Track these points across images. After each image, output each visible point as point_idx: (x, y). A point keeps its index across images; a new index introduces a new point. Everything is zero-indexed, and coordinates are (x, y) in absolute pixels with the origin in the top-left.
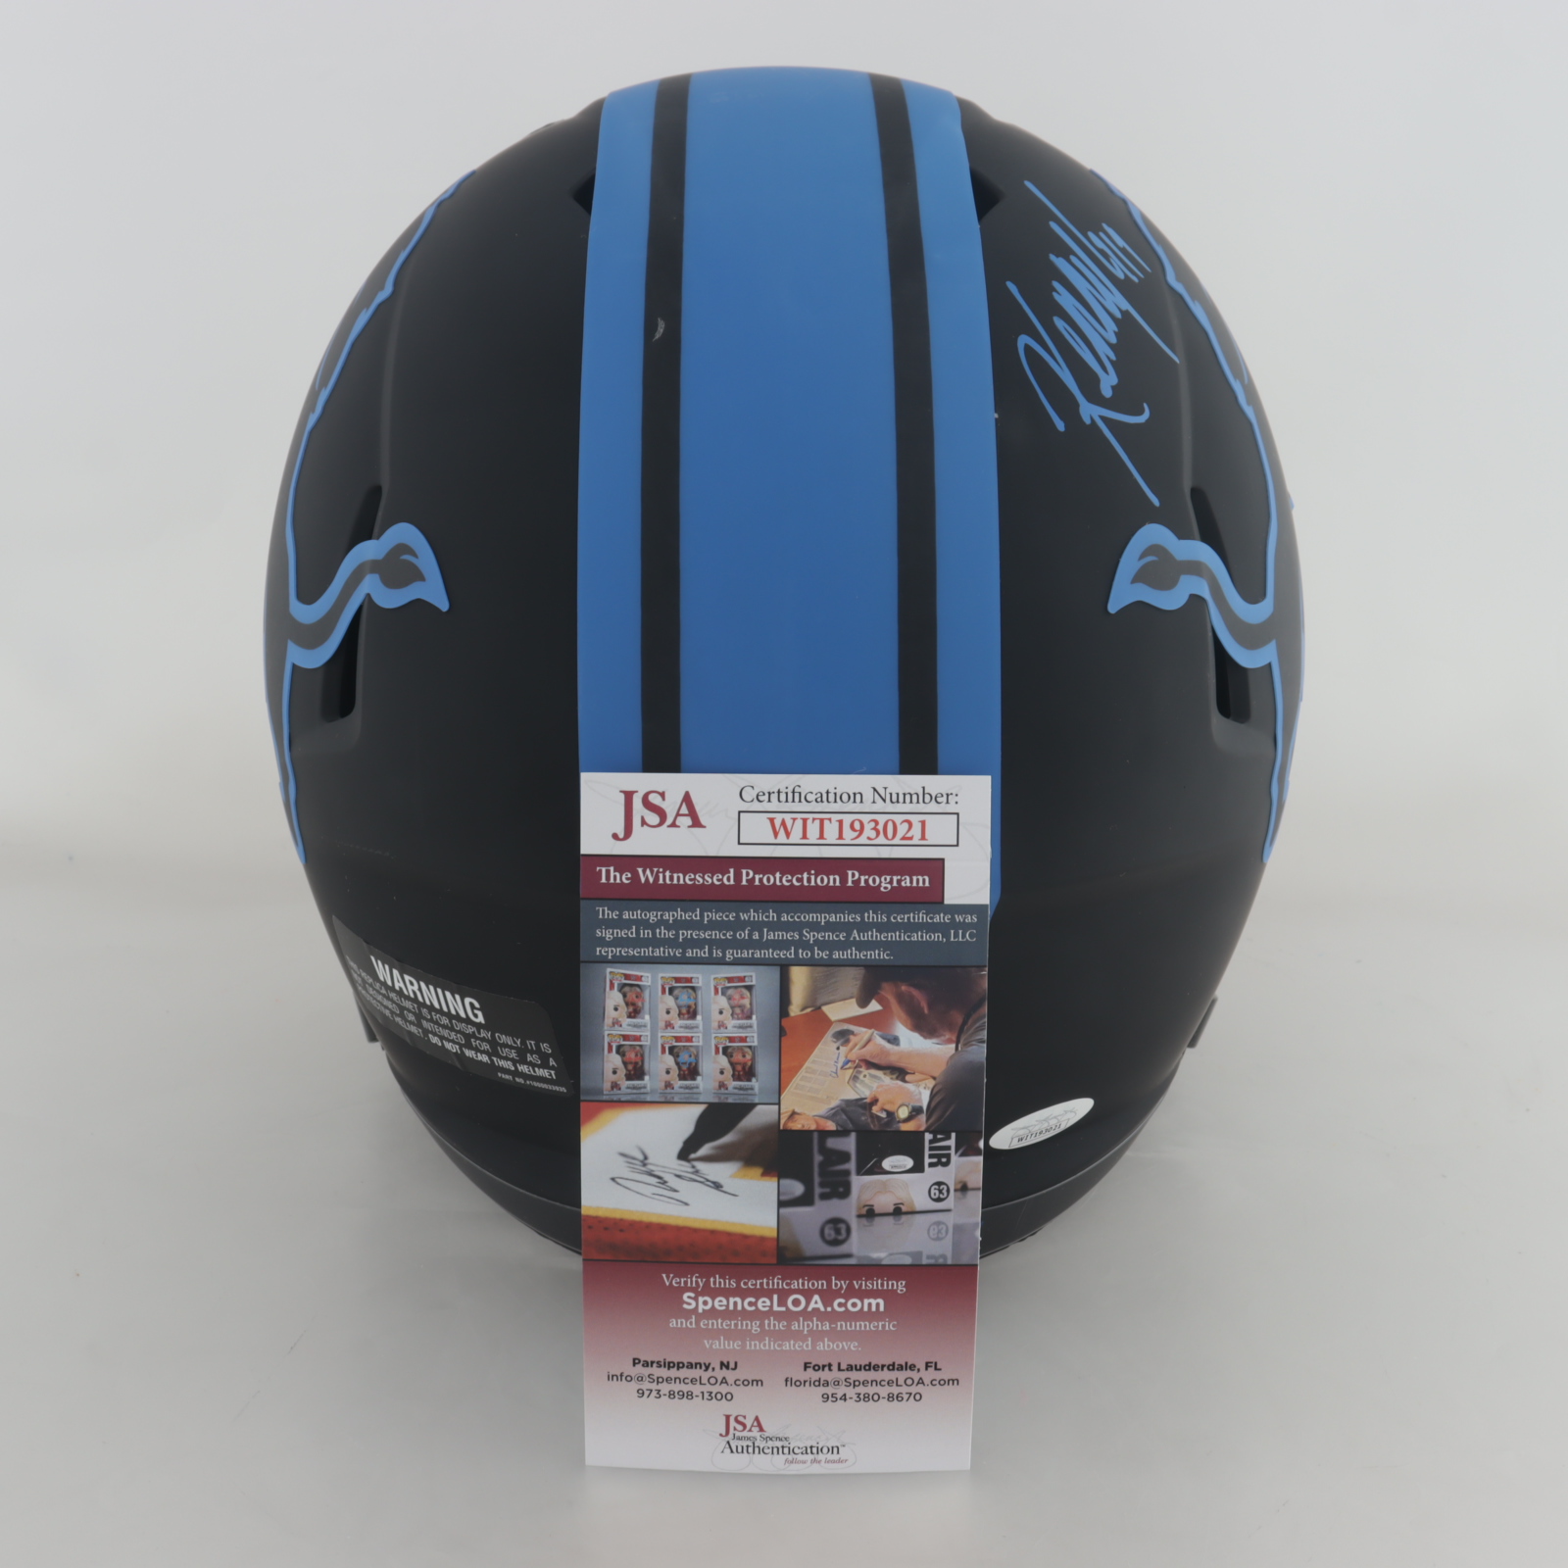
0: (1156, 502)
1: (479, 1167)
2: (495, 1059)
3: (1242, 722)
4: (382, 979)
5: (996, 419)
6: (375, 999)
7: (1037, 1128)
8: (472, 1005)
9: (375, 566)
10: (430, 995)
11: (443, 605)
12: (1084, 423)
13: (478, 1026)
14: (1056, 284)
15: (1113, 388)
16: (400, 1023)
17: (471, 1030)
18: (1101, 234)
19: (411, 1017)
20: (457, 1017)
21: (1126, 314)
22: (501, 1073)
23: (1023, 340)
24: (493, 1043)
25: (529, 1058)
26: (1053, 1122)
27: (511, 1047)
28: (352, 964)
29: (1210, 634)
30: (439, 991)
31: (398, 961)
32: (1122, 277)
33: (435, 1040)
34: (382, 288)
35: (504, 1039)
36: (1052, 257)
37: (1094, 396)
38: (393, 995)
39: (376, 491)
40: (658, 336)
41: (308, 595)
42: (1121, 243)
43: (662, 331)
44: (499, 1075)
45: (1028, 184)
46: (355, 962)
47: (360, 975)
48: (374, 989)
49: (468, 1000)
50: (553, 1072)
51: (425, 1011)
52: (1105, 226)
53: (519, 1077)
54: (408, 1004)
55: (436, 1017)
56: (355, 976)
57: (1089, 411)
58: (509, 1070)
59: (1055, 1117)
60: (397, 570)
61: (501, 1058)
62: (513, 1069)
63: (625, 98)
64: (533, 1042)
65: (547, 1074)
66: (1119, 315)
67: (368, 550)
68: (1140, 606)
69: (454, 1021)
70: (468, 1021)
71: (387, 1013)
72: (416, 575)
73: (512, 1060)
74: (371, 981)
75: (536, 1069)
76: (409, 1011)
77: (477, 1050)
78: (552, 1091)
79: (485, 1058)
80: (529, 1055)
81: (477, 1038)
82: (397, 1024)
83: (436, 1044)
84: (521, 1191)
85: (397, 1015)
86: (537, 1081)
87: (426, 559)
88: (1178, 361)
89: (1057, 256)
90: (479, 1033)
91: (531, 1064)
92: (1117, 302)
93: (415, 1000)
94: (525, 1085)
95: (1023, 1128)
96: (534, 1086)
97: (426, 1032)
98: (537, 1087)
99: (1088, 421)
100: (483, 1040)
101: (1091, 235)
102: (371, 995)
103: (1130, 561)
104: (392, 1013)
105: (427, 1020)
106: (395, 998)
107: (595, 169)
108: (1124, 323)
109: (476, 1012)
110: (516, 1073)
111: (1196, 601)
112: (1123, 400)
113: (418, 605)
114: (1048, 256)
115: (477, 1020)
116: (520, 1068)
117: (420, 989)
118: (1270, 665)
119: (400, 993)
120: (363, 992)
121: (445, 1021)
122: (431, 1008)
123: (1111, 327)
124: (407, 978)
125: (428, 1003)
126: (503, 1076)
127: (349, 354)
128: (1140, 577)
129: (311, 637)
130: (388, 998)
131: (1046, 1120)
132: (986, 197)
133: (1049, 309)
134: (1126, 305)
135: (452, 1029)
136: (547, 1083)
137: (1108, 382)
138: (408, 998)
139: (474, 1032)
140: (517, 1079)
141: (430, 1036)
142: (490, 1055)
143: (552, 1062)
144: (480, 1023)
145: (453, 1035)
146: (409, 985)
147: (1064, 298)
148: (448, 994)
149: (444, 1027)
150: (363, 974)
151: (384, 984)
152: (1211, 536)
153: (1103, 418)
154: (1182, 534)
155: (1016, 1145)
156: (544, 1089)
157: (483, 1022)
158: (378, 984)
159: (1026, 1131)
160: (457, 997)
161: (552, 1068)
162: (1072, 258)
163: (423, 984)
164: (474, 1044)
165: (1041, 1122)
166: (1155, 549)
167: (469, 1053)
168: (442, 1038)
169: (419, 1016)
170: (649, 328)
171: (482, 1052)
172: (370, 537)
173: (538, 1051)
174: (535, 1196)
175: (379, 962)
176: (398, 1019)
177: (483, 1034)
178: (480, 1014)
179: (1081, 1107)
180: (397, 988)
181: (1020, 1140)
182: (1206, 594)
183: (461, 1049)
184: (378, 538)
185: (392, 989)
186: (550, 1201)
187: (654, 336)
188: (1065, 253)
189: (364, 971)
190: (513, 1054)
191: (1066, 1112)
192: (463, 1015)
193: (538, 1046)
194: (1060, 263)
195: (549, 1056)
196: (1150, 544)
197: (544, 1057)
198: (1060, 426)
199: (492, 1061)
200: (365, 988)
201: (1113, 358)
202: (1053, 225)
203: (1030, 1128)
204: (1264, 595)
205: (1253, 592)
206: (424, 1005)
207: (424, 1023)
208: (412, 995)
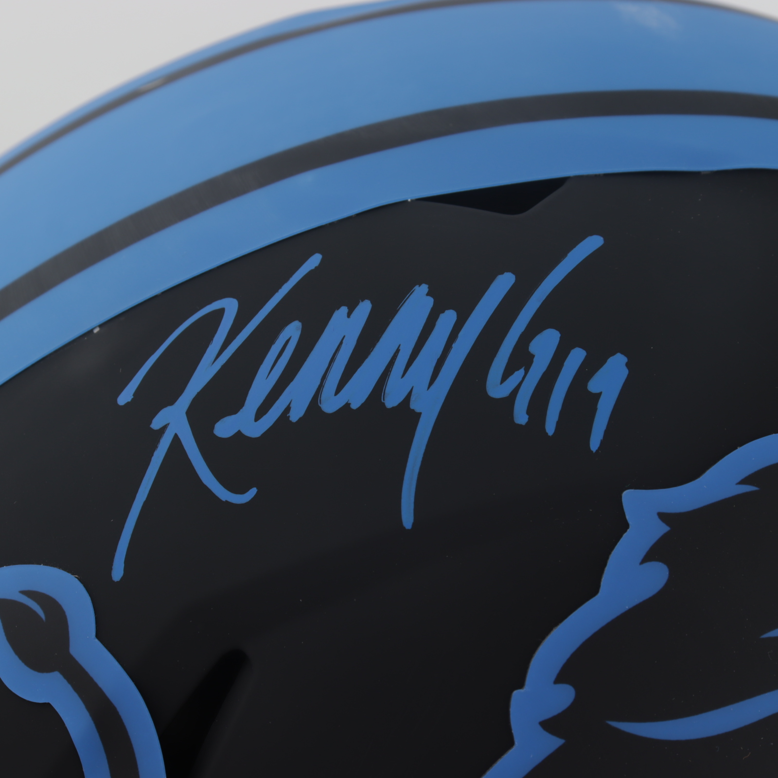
0: (117, 573)
15: (240, 434)
37: (203, 417)
99: (156, 425)
137: (243, 424)
198: (125, 398)
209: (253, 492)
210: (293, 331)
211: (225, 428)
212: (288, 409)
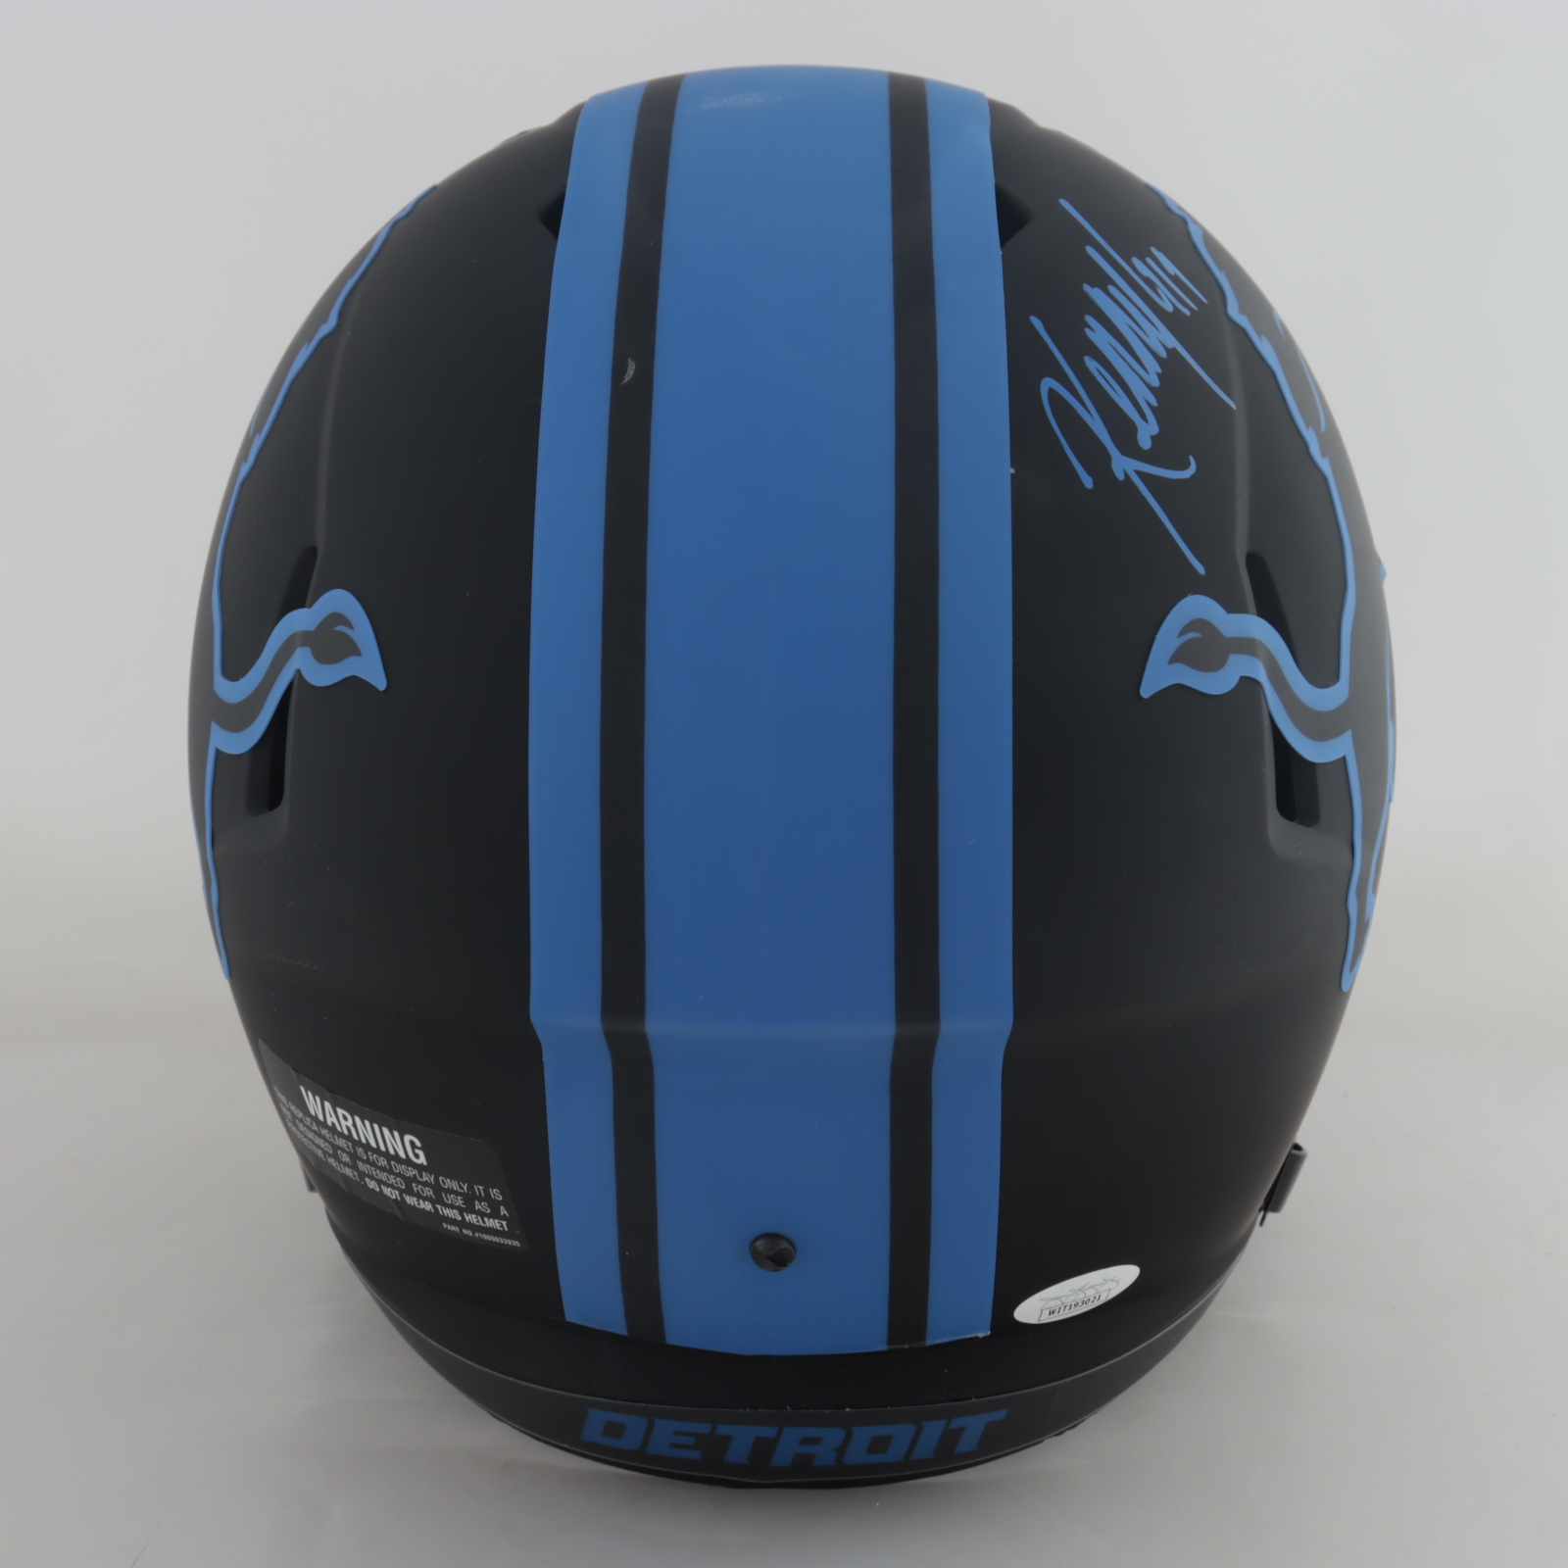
0: (1201, 569)
1: (423, 1335)
2: (439, 1207)
3: (1309, 826)
4: (313, 1113)
5: (1012, 475)
6: (306, 1136)
7: (1071, 1299)
8: (412, 1143)
9: (306, 638)
10: (366, 1131)
11: (381, 683)
12: (1117, 479)
13: (420, 1168)
14: (1089, 319)
15: (1152, 438)
16: (334, 1164)
17: (411, 1172)
18: (1149, 260)
19: (346, 1158)
20: (396, 1157)
21: (1172, 352)
22: (447, 1223)
23: (1047, 384)
24: (437, 1188)
25: (478, 1206)
26: (1090, 1293)
27: (457, 1193)
28: (280, 1096)
29: (1267, 723)
30: (376, 1127)
31: (330, 1091)
32: (1170, 309)
33: (372, 1184)
34: (325, 320)
35: (450, 1184)
36: (1087, 288)
37: (1130, 448)
38: (325, 1132)
39: (312, 552)
40: (627, 379)
41: (235, 670)
42: (1172, 269)
43: (632, 373)
44: (445, 1225)
45: (1064, 203)
46: (284, 1095)
47: (289, 1109)
48: (305, 1125)
49: (408, 1138)
50: (504, 1223)
51: (360, 1150)
52: (1154, 250)
53: (467, 1229)
54: (341, 1142)
55: (373, 1157)
56: (284, 1109)
57: (1123, 465)
58: (455, 1220)
59: (1093, 1287)
60: (330, 642)
61: (446, 1206)
62: (460, 1218)
63: (605, 103)
64: (481, 1188)
65: (498, 1225)
66: (1163, 354)
67: (299, 620)
68: (1179, 690)
69: (392, 1163)
70: (408, 1162)
71: (319, 1153)
72: (351, 649)
73: (458, 1208)
74: (301, 1115)
75: (486, 1219)
76: (343, 1150)
77: (419, 1196)
78: (504, 1245)
79: (427, 1206)
80: (477, 1202)
81: (419, 1183)
82: (331, 1166)
83: (373, 1190)
84: (470, 1363)
85: (330, 1155)
86: (486, 1234)
87: (362, 631)
88: (1234, 407)
89: (1093, 286)
90: (421, 1177)
91: (479, 1213)
92: (1162, 338)
93: (349, 1138)
94: (473, 1237)
95: (1054, 1299)
96: (483, 1239)
97: (362, 1175)
98: (488, 1240)
99: (1121, 477)
100: (425, 1184)
101: (1135, 261)
102: (302, 1132)
103: (1168, 637)
104: (325, 1152)
105: (364, 1161)
106: (327, 1136)
107: (565, 186)
108: (1170, 364)
109: (417, 1151)
110: (463, 1224)
111: (1248, 684)
112: (1164, 451)
113: (353, 683)
114: (1082, 287)
115: (418, 1162)
116: (467, 1218)
117: (354, 1125)
118: (1344, 758)
119: (333, 1129)
120: (294, 1129)
121: (383, 1162)
122: (367, 1147)
123: (1154, 368)
124: (340, 1111)
125: (364, 1141)
126: (449, 1227)
127: (287, 396)
128: (1180, 656)
129: (236, 717)
130: (320, 1136)
131: (1082, 1290)
132: (1011, 218)
133: (1079, 348)
134: (1172, 342)
135: (390, 1171)
136: (499, 1236)
137: (1147, 432)
138: (341, 1135)
139: (415, 1176)
140: (465, 1231)
141: (367, 1179)
142: (433, 1203)
143: (503, 1211)
144: (422, 1165)
145: (392, 1179)
146: (343, 1120)
147: (1098, 335)
148: (386, 1131)
149: (382, 1169)
150: (293, 1108)
151: (315, 1119)
152: (1270, 610)
153: (1139, 473)
154: (1233, 606)
155: (1046, 1319)
156: (496, 1242)
157: (425, 1163)
158: (309, 1119)
159: (1058, 1303)
160: (396, 1134)
161: (504, 1218)
162: (1111, 289)
163: (357, 1119)
164: (415, 1189)
165: (1075, 1292)
166: (1198, 624)
167: (410, 1200)
168: (380, 1182)
169: (354, 1157)
170: (618, 370)
171: (425, 1199)
172: (302, 606)
173: (488, 1198)
174: (486, 1370)
175: (310, 1094)
176: (331, 1161)
177: (426, 1177)
178: (421, 1153)
179: (1124, 1276)
180: (329, 1123)
181: (1052, 1313)
182: (1262, 677)
183: (401, 1195)
184: (310, 607)
185: (324, 1124)
186: (502, 1376)
187: (623, 380)
188: (1103, 282)
189: (294, 1104)
190: (460, 1202)
191: (1106, 1281)
192: (402, 1155)
193: (486, 1191)
194: (1096, 294)
195: (500, 1203)
196: (1192, 618)
197: (494, 1206)
198: (1088, 482)
199: (436, 1209)
200: (295, 1125)
201: (1154, 403)
202: (1090, 251)
203: (1063, 1299)
204: (1336, 678)
205: (1322, 673)
206: (358, 1143)
207: (360, 1164)
208: (346, 1132)
209: (1191, 458)
210: (1091, 364)
211: (1145, 443)
212: (1148, 403)
